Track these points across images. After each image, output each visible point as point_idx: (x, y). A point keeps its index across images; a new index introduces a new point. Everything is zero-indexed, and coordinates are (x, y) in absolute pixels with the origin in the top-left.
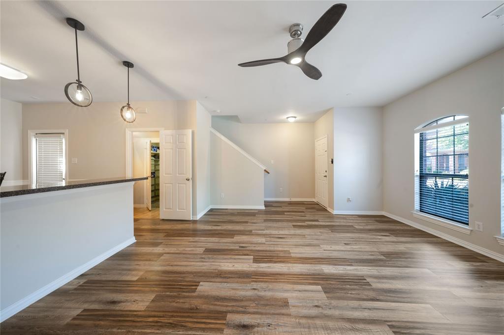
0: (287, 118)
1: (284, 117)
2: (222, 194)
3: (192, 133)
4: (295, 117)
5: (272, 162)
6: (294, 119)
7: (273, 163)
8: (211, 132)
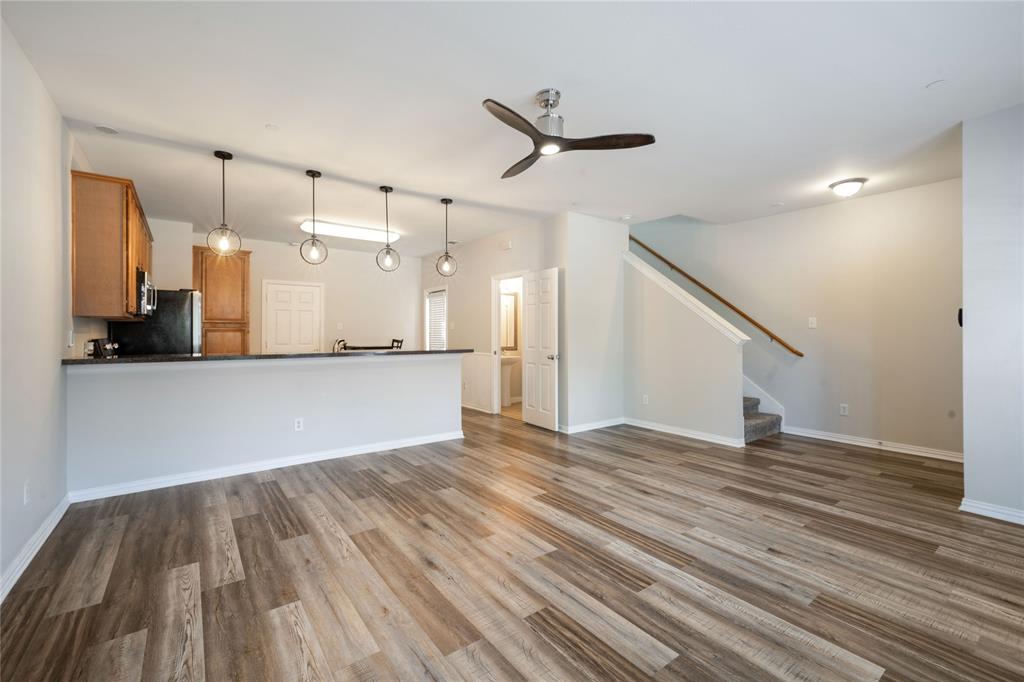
0: (832, 186)
1: (820, 186)
2: (645, 396)
3: (559, 273)
4: (862, 180)
5: (813, 322)
6: (860, 184)
7: (814, 326)
8: (625, 261)
